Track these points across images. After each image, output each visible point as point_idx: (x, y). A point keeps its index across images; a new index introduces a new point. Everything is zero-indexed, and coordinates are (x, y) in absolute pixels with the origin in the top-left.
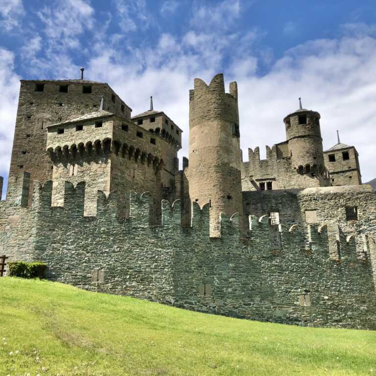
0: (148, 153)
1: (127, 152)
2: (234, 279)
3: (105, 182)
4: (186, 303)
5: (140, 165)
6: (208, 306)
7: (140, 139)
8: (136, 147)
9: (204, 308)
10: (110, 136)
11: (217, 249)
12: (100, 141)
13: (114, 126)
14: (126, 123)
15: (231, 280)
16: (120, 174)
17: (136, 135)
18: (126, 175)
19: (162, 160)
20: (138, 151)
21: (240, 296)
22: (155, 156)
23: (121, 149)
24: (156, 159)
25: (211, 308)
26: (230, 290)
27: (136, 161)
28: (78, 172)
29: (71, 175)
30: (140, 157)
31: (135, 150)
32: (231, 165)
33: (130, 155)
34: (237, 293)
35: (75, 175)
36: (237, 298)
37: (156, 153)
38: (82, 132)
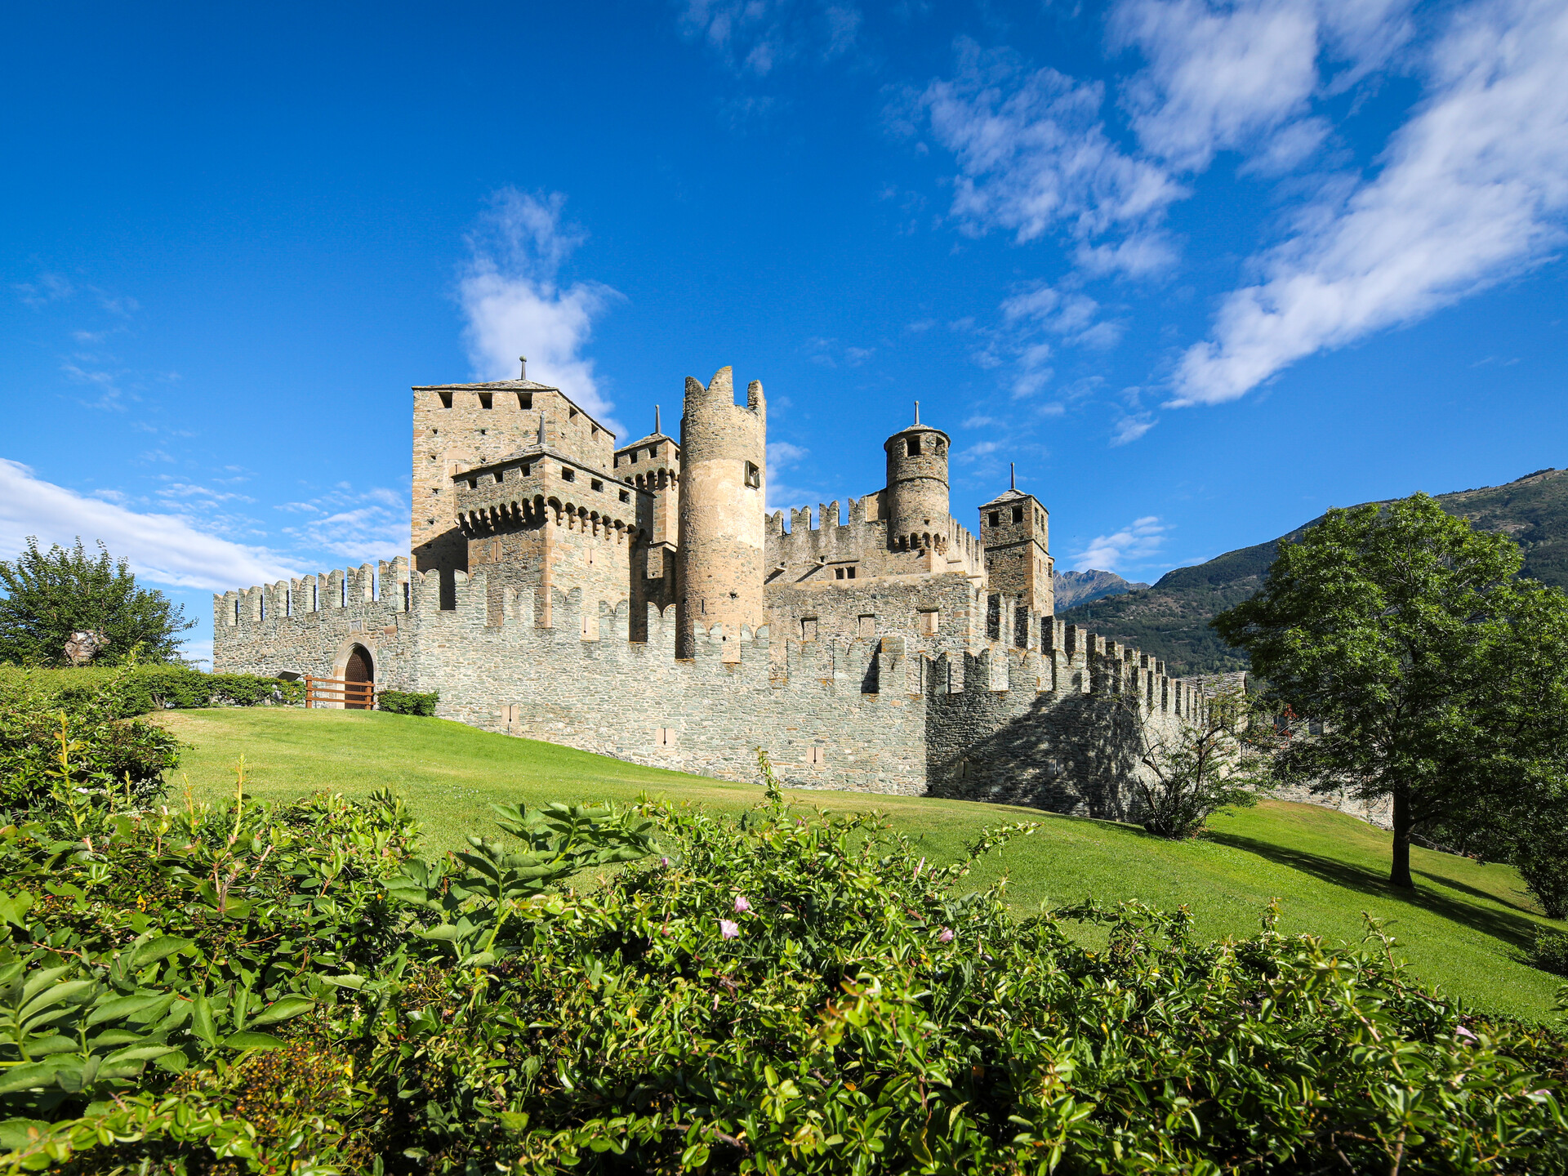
0: (615, 518)
1: (575, 519)
2: (710, 723)
4: (634, 754)
6: (669, 760)
7: (597, 494)
8: (590, 510)
9: (662, 763)
10: (541, 492)
11: (685, 677)
12: (528, 501)
14: (569, 467)
15: (705, 723)
16: (564, 557)
17: (591, 487)
18: (575, 559)
19: (641, 531)
20: (596, 515)
21: (717, 748)
22: (628, 523)
23: (562, 514)
24: (631, 529)
25: (674, 763)
26: (703, 738)
27: (594, 533)
28: (503, 554)
29: (493, 559)
30: (599, 527)
31: (591, 514)
32: (739, 539)
33: (582, 524)
34: (715, 742)
35: (499, 559)
36: (713, 749)
37: (630, 518)
38: (503, 483)
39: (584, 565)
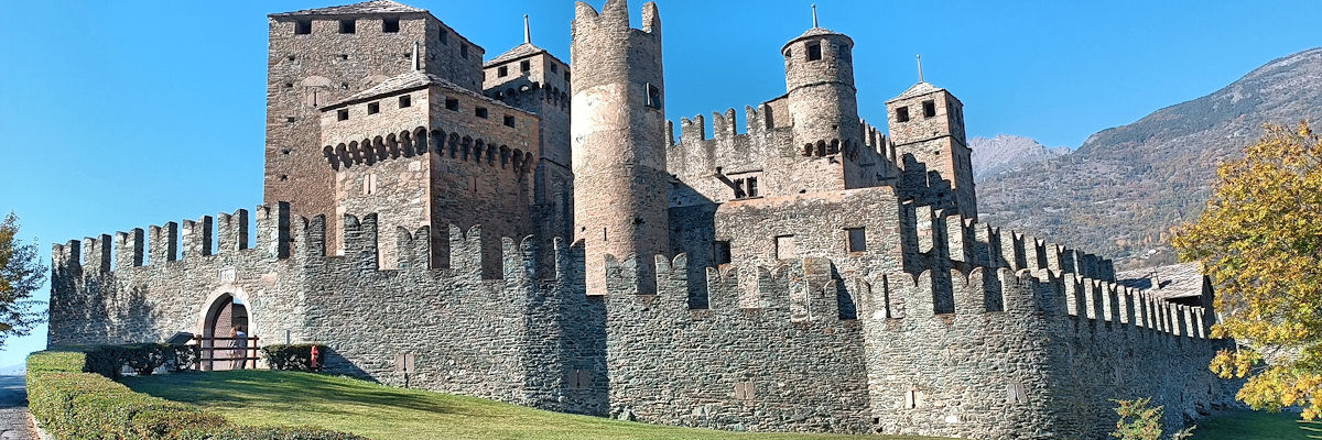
0: (500, 144)
1: (459, 147)
3: (421, 204)
5: (487, 167)
6: (584, 404)
7: (482, 120)
8: (474, 138)
9: (577, 408)
10: (425, 123)
12: (408, 133)
13: (430, 105)
14: (453, 96)
16: (448, 188)
17: (474, 113)
18: (460, 189)
19: (528, 154)
20: (479, 142)
22: (513, 147)
23: (446, 144)
24: (517, 153)
25: (589, 407)
27: (478, 161)
28: (377, 187)
29: (366, 193)
30: (484, 154)
31: (474, 143)
33: (466, 152)
35: (373, 192)
37: (516, 142)
38: (379, 115)
39: (468, 195)
